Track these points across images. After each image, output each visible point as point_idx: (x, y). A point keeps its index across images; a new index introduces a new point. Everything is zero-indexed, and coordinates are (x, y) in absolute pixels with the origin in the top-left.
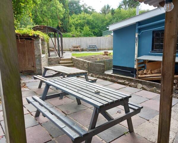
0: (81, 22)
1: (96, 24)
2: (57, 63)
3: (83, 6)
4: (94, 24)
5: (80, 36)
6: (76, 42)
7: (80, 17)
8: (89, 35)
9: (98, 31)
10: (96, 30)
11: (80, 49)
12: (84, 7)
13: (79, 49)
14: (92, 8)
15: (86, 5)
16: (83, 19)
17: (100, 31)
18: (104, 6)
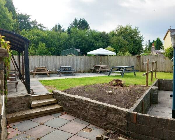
0: (34, 38)
1: (52, 42)
2: (26, 106)
3: (33, 22)
4: (50, 42)
5: (34, 55)
6: (38, 62)
7: (33, 33)
8: (45, 54)
9: (55, 50)
10: (53, 49)
11: (48, 72)
12: (34, 24)
13: (46, 72)
14: (43, 26)
15: (36, 23)
16: (37, 35)
17: (56, 50)
18: (55, 25)
